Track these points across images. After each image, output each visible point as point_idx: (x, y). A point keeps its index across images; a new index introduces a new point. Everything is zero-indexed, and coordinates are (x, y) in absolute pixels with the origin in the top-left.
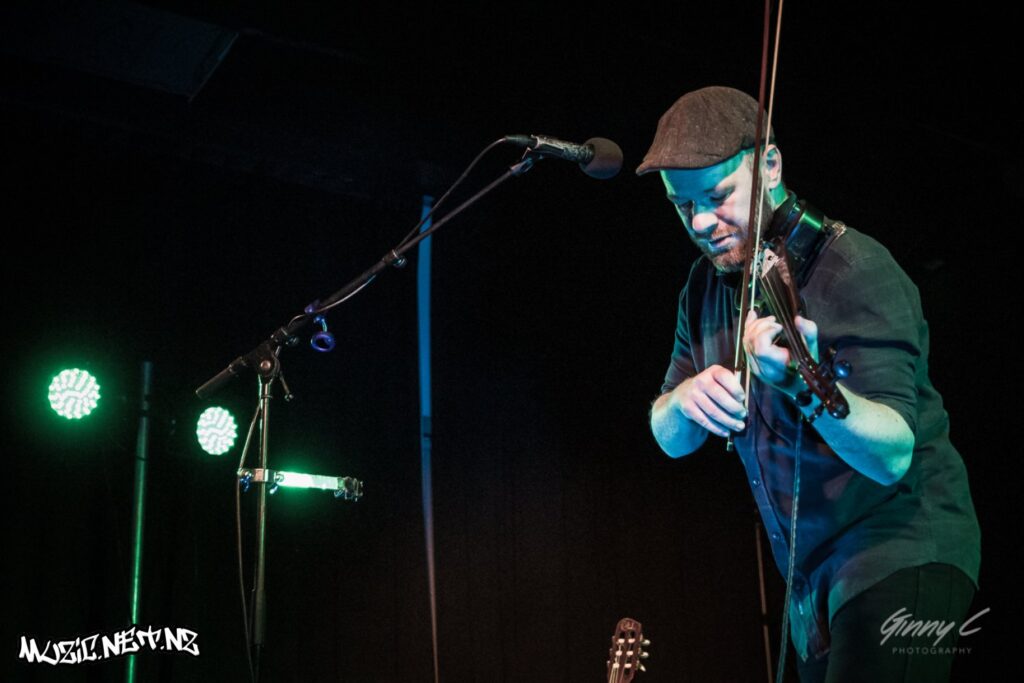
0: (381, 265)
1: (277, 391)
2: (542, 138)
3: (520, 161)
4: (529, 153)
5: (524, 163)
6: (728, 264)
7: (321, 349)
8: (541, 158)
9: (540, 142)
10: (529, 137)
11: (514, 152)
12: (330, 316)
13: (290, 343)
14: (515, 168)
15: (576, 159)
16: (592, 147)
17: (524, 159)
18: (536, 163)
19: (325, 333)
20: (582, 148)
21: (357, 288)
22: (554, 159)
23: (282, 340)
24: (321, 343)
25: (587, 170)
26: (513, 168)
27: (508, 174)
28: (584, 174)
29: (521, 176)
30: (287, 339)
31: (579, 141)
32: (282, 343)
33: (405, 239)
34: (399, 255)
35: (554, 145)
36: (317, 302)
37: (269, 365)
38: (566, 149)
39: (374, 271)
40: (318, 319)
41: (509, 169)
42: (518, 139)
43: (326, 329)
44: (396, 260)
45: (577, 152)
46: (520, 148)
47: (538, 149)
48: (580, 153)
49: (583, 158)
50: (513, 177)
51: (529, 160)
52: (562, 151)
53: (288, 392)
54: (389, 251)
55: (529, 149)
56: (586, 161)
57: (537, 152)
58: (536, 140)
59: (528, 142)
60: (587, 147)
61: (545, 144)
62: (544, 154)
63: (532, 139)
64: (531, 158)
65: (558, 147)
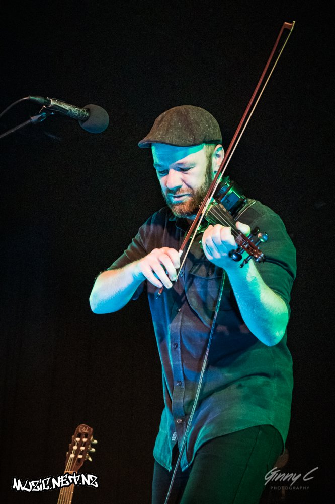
3: (38, 114)
4: (44, 109)
5: (39, 116)
6: (181, 212)
8: (53, 114)
9: (53, 103)
10: (46, 99)
11: (35, 108)
14: (34, 119)
15: (77, 117)
16: (88, 110)
17: (41, 113)
18: (48, 117)
20: (81, 110)
22: (62, 115)
25: (84, 126)
26: (32, 118)
27: (28, 122)
28: (81, 128)
29: (38, 124)
31: (80, 106)
38: (70, 109)
41: (29, 119)
42: (37, 99)
45: (77, 112)
46: (39, 105)
47: (50, 108)
48: (79, 114)
49: (82, 117)
50: (31, 124)
51: (44, 114)
52: (68, 111)
55: (44, 107)
56: (86, 119)
57: (50, 110)
58: (50, 101)
59: (45, 102)
60: (85, 110)
61: (56, 105)
62: (54, 112)
63: (48, 100)
64: (45, 113)
65: (65, 108)
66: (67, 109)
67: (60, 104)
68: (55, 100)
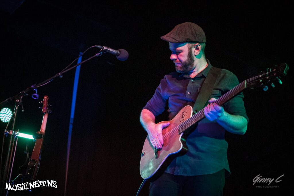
0: (55, 76)
1: (20, 109)
2: (106, 47)
3: (99, 53)
4: (102, 51)
5: (100, 53)
7: (35, 98)
8: (105, 52)
9: (105, 48)
10: (102, 46)
12: (38, 89)
13: (26, 95)
14: (97, 54)
15: (115, 54)
16: (120, 51)
19: (36, 94)
20: (117, 51)
21: (48, 82)
22: (108, 53)
23: (23, 94)
24: (35, 96)
25: (118, 58)
27: (95, 56)
28: (117, 59)
30: (25, 94)
31: (116, 49)
32: (23, 95)
33: (63, 70)
34: (61, 74)
35: (109, 50)
36: (35, 84)
37: (19, 101)
39: (53, 78)
40: (35, 89)
41: (95, 55)
42: (99, 46)
43: (37, 93)
44: (60, 76)
45: (115, 52)
46: (99, 49)
47: (104, 50)
48: (116, 53)
51: (102, 53)
52: (111, 51)
53: (23, 109)
54: (58, 73)
55: (102, 50)
56: (118, 55)
57: (104, 51)
58: (104, 47)
59: (102, 48)
67: (108, 48)
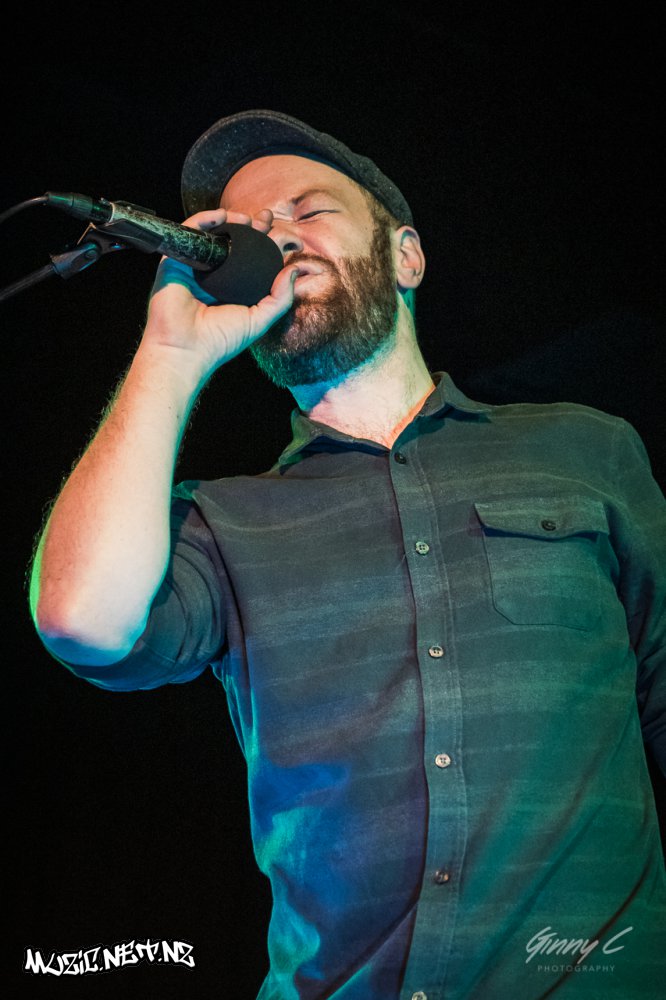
3: (73, 248)
4: (92, 233)
5: (81, 252)
8: (117, 247)
9: (117, 214)
10: (96, 201)
14: (63, 261)
16: (223, 239)
17: (84, 243)
20: (202, 238)
26: (54, 261)
27: (46, 271)
35: (144, 224)
38: (169, 234)
42: (70, 201)
45: (190, 243)
47: (111, 228)
48: (196, 249)
49: (202, 259)
52: (161, 238)
55: (92, 225)
57: (107, 236)
58: (109, 209)
59: (93, 211)
60: (213, 238)
61: (128, 222)
62: (122, 241)
63: (102, 206)
64: (94, 246)
65: (154, 230)
66: (160, 232)
67: (138, 217)
68: (125, 206)
